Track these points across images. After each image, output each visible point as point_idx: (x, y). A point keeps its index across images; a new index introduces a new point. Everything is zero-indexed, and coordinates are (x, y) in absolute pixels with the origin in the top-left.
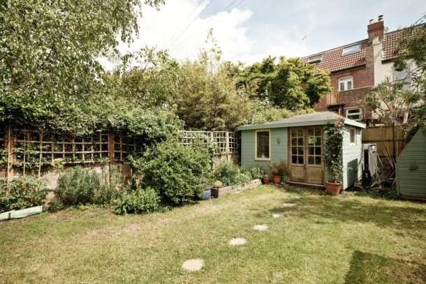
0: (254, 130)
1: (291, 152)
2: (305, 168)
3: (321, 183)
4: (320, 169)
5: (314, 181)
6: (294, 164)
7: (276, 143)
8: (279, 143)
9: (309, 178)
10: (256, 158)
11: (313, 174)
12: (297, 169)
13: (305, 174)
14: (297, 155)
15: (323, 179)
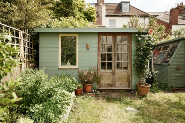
0: (58, 34)
1: (100, 58)
2: (113, 73)
3: (127, 85)
4: (127, 73)
5: (121, 85)
6: (103, 70)
7: (85, 49)
8: (88, 49)
9: (117, 83)
10: (60, 66)
11: (120, 79)
12: (106, 74)
13: (114, 79)
14: (106, 61)
15: (129, 82)
